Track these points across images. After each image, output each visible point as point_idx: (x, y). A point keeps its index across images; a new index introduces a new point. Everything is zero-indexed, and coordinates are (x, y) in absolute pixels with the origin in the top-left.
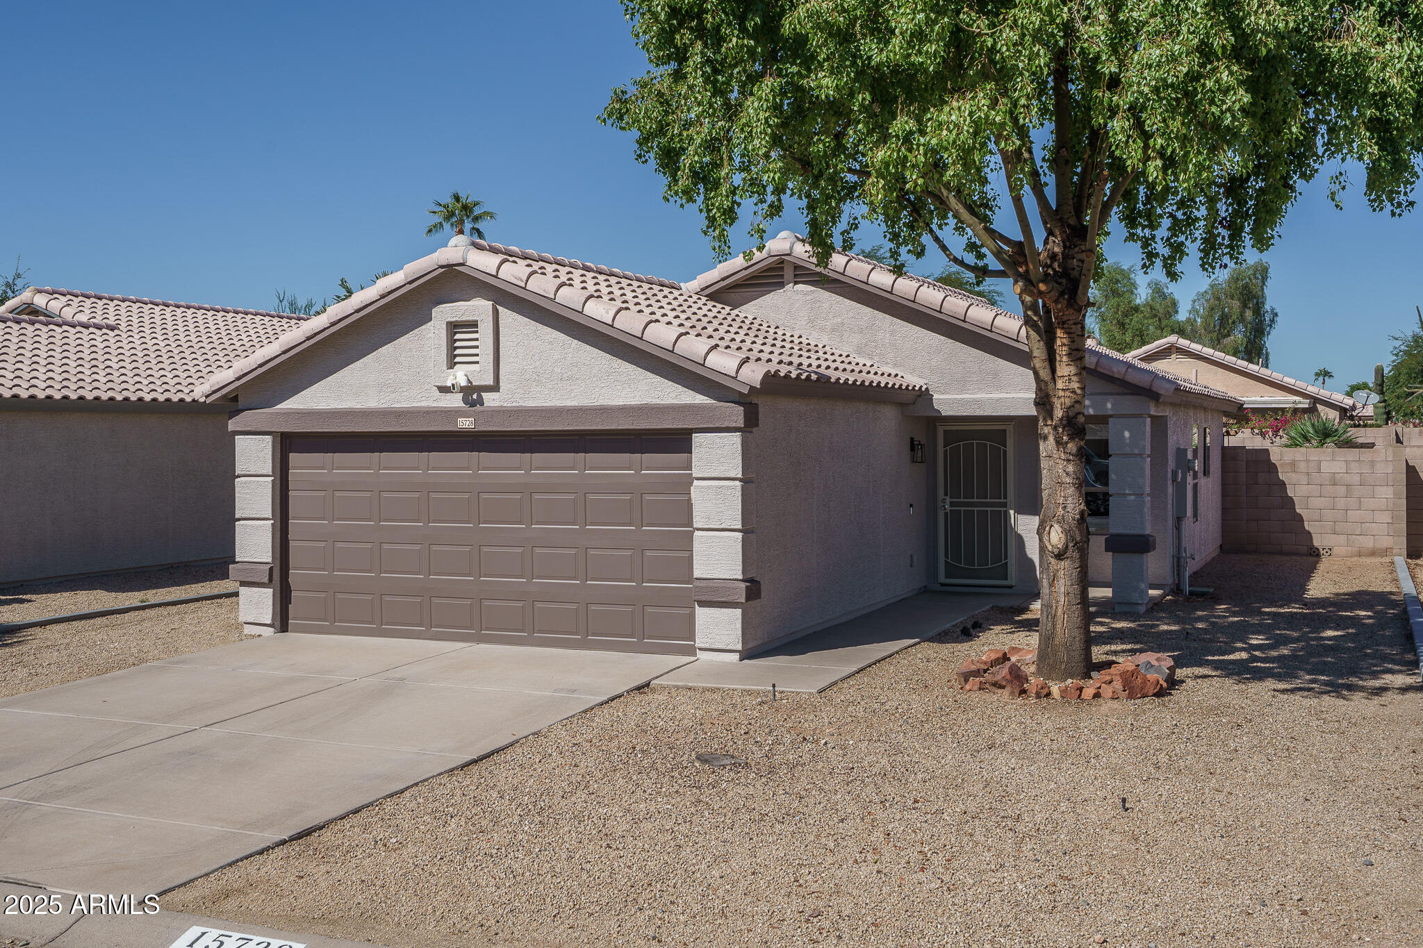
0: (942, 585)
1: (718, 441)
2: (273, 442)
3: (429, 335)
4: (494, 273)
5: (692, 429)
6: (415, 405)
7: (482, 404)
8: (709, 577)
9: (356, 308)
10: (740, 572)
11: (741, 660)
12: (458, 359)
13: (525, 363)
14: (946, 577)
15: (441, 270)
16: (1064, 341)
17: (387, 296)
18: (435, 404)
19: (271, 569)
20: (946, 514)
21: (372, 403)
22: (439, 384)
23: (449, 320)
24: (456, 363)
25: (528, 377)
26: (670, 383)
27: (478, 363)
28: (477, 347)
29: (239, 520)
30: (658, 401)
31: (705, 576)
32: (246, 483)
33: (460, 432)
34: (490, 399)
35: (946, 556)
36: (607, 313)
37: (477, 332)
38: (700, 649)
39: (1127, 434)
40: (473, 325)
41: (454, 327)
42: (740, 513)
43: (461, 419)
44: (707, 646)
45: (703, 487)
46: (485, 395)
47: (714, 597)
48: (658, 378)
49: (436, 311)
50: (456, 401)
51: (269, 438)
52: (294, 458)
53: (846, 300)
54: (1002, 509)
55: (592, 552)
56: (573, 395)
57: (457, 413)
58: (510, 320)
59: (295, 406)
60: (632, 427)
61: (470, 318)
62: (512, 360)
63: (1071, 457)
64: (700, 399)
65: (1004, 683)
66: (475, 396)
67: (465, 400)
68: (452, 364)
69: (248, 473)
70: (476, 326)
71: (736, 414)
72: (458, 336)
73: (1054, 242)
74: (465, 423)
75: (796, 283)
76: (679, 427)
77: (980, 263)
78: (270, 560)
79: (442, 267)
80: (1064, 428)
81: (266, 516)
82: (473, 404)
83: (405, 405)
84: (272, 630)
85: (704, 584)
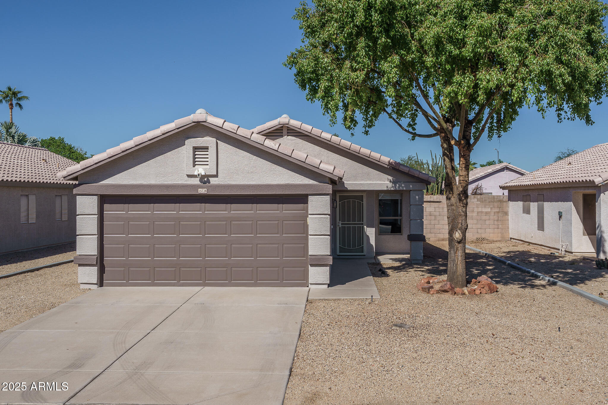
0: (338, 255)
1: (320, 199)
2: (98, 199)
3: (183, 152)
4: (221, 126)
5: (308, 194)
6: (174, 183)
7: (209, 183)
8: (316, 254)
9: (149, 139)
10: (329, 252)
11: (328, 287)
12: (196, 163)
13: (231, 165)
14: (340, 252)
15: (194, 124)
16: (464, 162)
17: (165, 134)
18: (185, 183)
19: (97, 258)
20: (340, 228)
21: (153, 182)
22: (187, 174)
23: (194, 146)
24: (196, 165)
25: (232, 171)
26: (298, 175)
27: (208, 165)
28: (208, 158)
29: (78, 235)
30: (293, 183)
31: (314, 254)
32: (82, 218)
33: (199, 195)
34: (213, 181)
35: (340, 245)
36: (275, 145)
37: (208, 151)
38: (310, 284)
39: (417, 197)
40: (206, 148)
41: (195, 149)
42: (329, 228)
43: (200, 189)
44: (314, 282)
45: (313, 218)
46: (211, 179)
47: (318, 262)
48: (293, 173)
49: (187, 142)
50: (196, 181)
51: (96, 197)
52: (106, 206)
53: (309, 143)
54: (361, 226)
55: (259, 246)
56: (253, 180)
57: (198, 187)
58: (223, 147)
59: (110, 183)
60: (282, 193)
61: (205, 145)
62: (224, 164)
63: (465, 205)
64: (311, 182)
65: (449, 290)
66: (206, 179)
67: (201, 181)
68: (194, 165)
69: (84, 213)
70: (208, 149)
71: (329, 188)
72: (196, 153)
73: (449, 125)
74: (202, 191)
75: (288, 136)
76: (304, 193)
77: (414, 132)
78: (96, 254)
79: (194, 122)
80: (463, 195)
81: (94, 233)
82: (205, 183)
83: (170, 183)
84: (96, 286)
85: (313, 257)
